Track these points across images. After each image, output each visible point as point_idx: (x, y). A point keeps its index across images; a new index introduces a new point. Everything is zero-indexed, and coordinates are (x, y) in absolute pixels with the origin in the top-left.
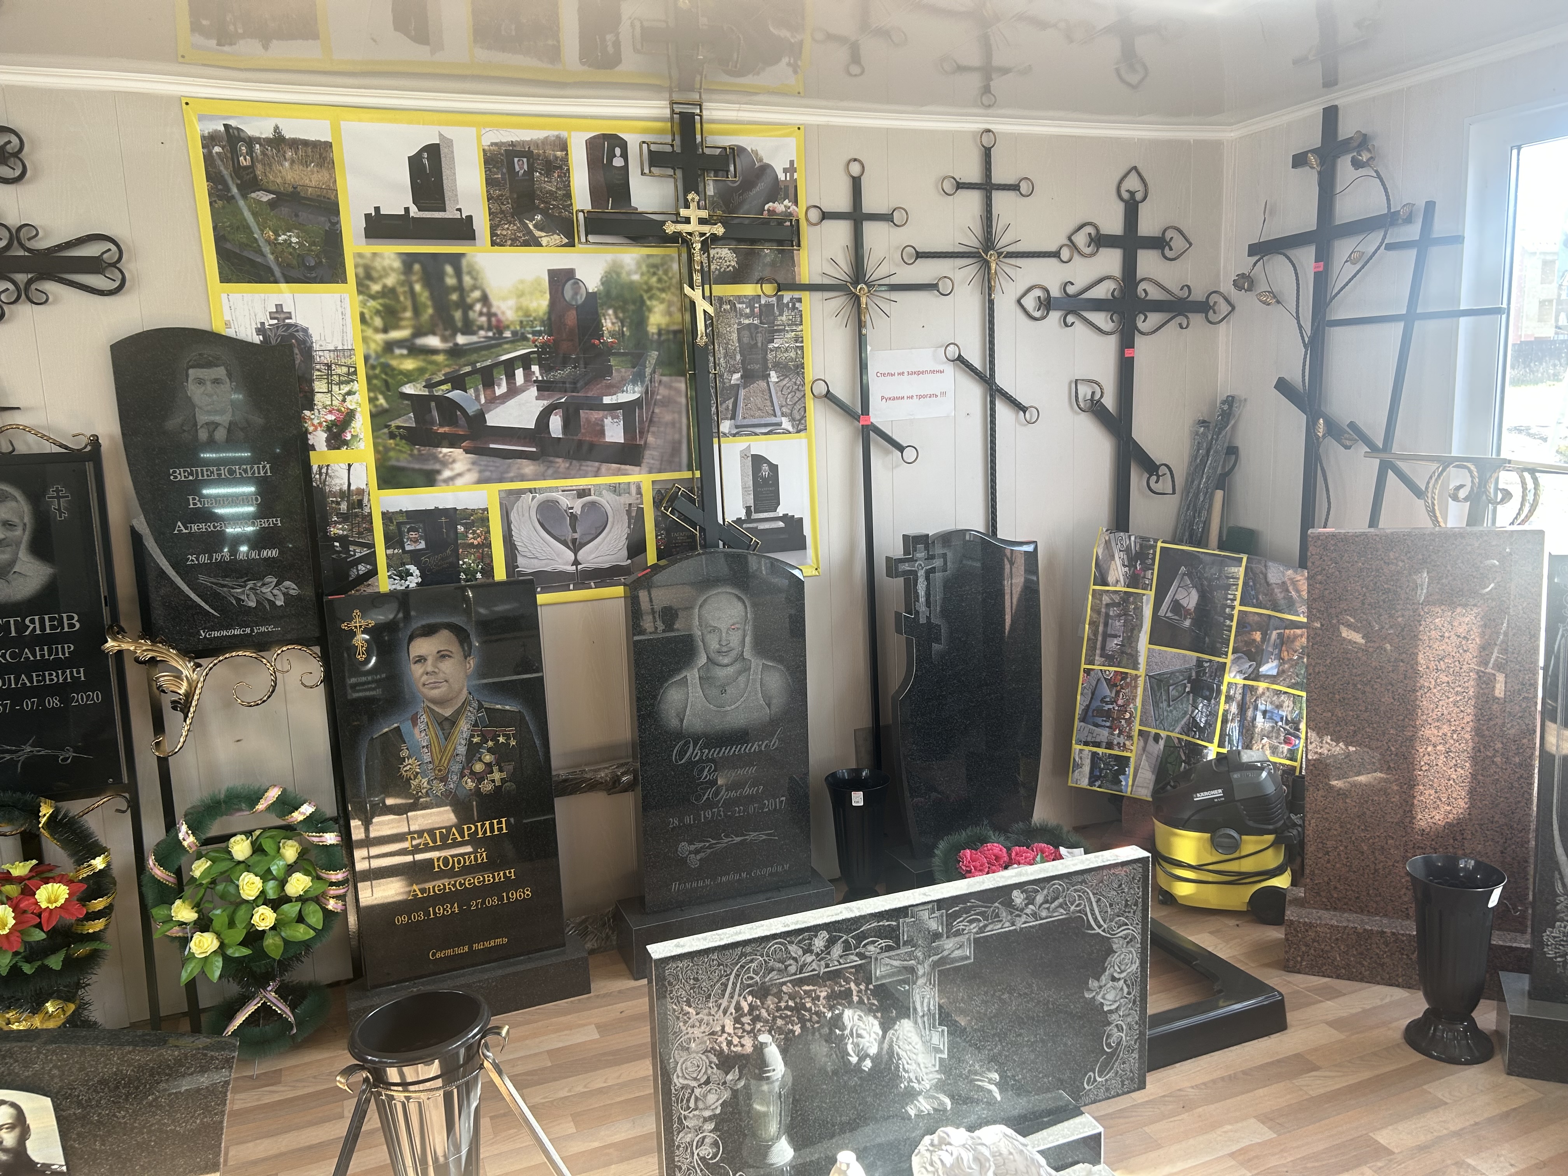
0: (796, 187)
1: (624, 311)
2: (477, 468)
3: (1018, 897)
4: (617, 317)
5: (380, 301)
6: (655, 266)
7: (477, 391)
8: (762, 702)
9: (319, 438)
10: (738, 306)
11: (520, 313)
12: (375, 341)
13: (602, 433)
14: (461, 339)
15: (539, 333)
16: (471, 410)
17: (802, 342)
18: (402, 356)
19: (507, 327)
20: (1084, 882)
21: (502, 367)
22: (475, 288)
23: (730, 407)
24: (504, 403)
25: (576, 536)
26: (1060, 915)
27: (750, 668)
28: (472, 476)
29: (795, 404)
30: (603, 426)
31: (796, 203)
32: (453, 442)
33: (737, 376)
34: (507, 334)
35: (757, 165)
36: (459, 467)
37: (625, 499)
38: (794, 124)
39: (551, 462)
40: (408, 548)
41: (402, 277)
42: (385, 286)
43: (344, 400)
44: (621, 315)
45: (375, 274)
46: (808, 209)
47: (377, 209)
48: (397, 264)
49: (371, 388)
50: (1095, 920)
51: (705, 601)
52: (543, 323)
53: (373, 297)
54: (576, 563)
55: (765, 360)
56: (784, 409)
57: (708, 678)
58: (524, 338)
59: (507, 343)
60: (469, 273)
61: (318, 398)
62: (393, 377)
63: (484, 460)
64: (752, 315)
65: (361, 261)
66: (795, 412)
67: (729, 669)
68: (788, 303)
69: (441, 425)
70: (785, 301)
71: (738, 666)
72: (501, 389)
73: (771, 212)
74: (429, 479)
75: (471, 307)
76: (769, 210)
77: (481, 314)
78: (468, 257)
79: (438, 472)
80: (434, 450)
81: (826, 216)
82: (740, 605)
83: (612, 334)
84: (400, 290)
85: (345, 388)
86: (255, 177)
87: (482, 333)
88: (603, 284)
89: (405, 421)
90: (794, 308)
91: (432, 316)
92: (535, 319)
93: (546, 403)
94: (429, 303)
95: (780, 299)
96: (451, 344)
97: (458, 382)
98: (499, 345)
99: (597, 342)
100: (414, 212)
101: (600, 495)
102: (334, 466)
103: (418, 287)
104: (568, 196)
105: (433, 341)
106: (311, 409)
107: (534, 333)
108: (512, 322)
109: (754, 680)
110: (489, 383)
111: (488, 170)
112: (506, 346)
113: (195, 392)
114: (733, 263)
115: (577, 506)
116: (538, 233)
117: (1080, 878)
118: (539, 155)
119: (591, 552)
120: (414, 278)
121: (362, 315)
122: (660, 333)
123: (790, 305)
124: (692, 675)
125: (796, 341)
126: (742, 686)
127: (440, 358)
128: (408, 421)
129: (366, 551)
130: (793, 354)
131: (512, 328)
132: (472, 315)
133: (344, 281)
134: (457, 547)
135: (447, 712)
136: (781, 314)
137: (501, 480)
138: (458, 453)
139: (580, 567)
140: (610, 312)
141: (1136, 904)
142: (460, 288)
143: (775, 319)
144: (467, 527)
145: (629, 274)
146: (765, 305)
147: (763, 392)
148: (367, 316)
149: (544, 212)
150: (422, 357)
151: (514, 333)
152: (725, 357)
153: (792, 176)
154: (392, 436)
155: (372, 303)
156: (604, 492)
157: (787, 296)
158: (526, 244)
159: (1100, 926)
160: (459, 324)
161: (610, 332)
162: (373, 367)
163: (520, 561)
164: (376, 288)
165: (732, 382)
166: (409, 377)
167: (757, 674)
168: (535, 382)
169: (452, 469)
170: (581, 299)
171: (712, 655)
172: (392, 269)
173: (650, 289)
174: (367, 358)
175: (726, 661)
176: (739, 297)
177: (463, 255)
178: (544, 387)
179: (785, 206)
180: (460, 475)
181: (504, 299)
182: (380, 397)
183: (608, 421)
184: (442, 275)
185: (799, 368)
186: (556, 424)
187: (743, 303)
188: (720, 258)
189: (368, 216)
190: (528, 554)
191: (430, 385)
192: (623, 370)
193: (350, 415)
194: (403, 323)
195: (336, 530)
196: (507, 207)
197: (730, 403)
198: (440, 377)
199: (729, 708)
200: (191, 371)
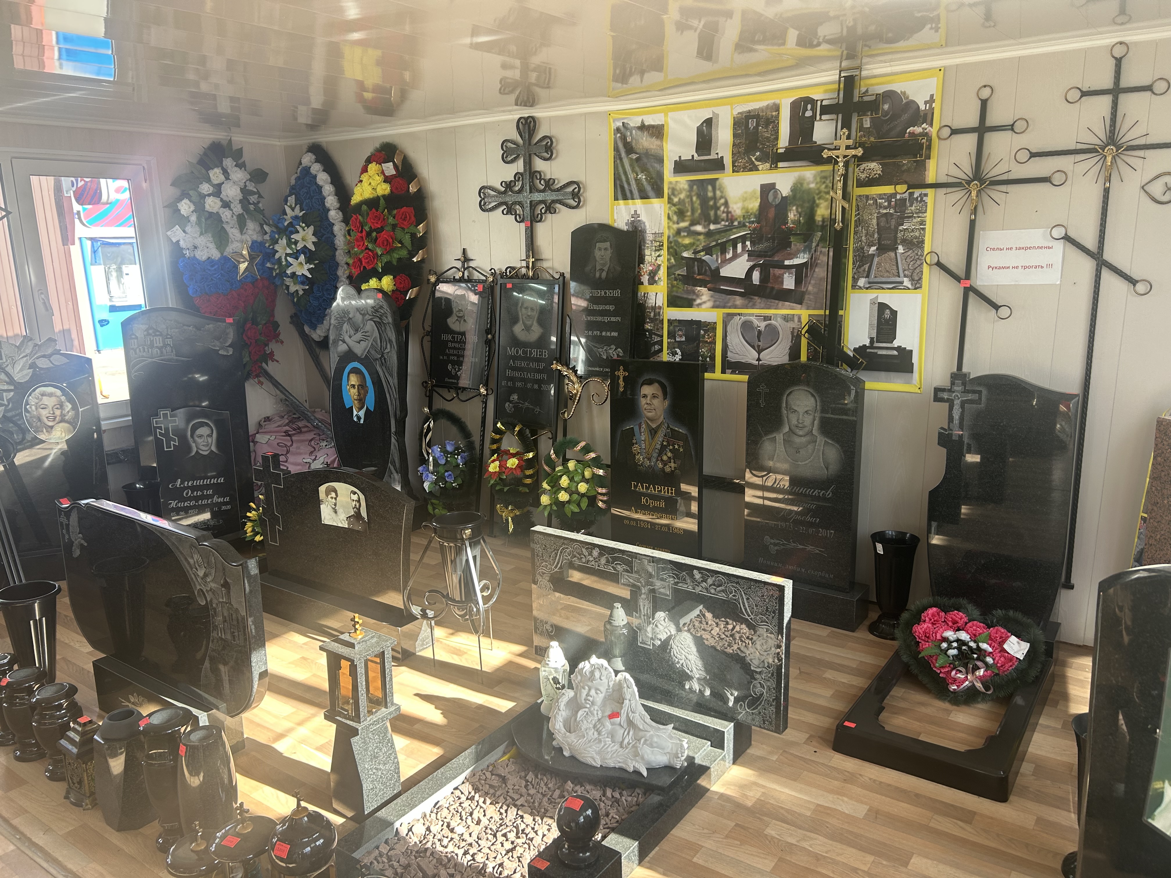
0: (933, 113)
1: (802, 206)
2: (713, 299)
3: (697, 575)
4: (797, 211)
5: (677, 207)
6: (825, 178)
7: (717, 256)
8: (822, 465)
9: (645, 279)
10: (879, 201)
11: (744, 211)
12: (673, 229)
13: (782, 283)
14: (712, 227)
15: (753, 222)
16: (713, 267)
17: (925, 225)
18: (684, 236)
19: (736, 219)
20: (737, 583)
21: (731, 243)
22: (721, 197)
23: (867, 270)
24: (730, 263)
25: (760, 343)
26: (722, 596)
27: (816, 441)
28: (709, 304)
29: (915, 269)
30: (783, 279)
31: (931, 125)
32: (703, 283)
33: (874, 248)
34: (736, 223)
35: (904, 101)
36: (704, 298)
37: (791, 325)
38: (937, 68)
39: (752, 299)
40: (677, 339)
41: (688, 193)
42: (680, 199)
43: (656, 260)
44: (800, 210)
45: (676, 193)
46: (940, 128)
47: (680, 157)
48: (686, 187)
49: (669, 253)
50: (746, 609)
51: (791, 392)
52: (755, 217)
53: (674, 205)
54: (759, 360)
55: (896, 238)
56: (906, 272)
57: (789, 441)
58: (745, 226)
59: (735, 228)
60: (719, 189)
61: (646, 257)
62: (679, 247)
63: (718, 295)
64: (889, 206)
65: (671, 186)
66: (915, 274)
67: (802, 438)
68: (917, 198)
69: (699, 274)
70: (915, 196)
71: (808, 438)
72: (729, 255)
73: (912, 134)
74: (689, 304)
75: (718, 208)
76: (909, 133)
77: (723, 212)
78: (720, 181)
79: (695, 300)
80: (694, 288)
81: (955, 132)
82: (813, 399)
83: (793, 222)
84: (687, 200)
85: (658, 253)
86: (632, 147)
87: (723, 223)
88: (792, 191)
89: (682, 272)
90: (922, 201)
91: (700, 214)
92: (751, 214)
93: (752, 263)
94: (699, 207)
95: (911, 194)
96: (707, 230)
97: (708, 250)
98: (731, 230)
99: (784, 227)
100: (696, 157)
101: (776, 321)
102: (650, 294)
103: (694, 199)
104: (777, 139)
105: (699, 228)
106: (643, 264)
107: (750, 222)
108: (739, 217)
109: (819, 450)
110: (724, 251)
111: (734, 129)
112: (734, 230)
113: (598, 254)
114: (879, 172)
115: (762, 325)
116: (757, 163)
117: (736, 580)
118: (763, 116)
119: (768, 354)
120: (693, 193)
121: (668, 214)
122: (823, 221)
123: (919, 199)
124: (779, 437)
125: (921, 224)
126: (810, 451)
127: (701, 237)
128: (683, 271)
129: (659, 339)
130: (917, 234)
131: (739, 220)
132: (719, 213)
133: (663, 197)
134: (699, 342)
135: (654, 426)
136: (911, 206)
137: (724, 307)
138: (704, 290)
139: (760, 362)
140: (794, 208)
141: (774, 612)
142: (714, 198)
143: (906, 209)
144: (706, 331)
145: (808, 184)
146: (900, 199)
147: (891, 260)
148: (671, 215)
149: (761, 150)
150: (693, 237)
151: (739, 223)
152: (866, 236)
153: (931, 106)
154: (676, 279)
155: (674, 208)
156: (779, 319)
157: (917, 193)
158: (751, 170)
159: (749, 616)
160: (712, 218)
161: (792, 221)
162: (671, 242)
163: (729, 353)
164: (676, 200)
165: (870, 252)
166: (686, 247)
167: (820, 446)
168: (747, 251)
169: (701, 299)
170: (778, 201)
171: (793, 428)
172: (684, 189)
173: (820, 192)
174: (669, 237)
175: (801, 433)
176: (880, 195)
177: (717, 179)
178: (751, 254)
179: (923, 128)
180: (704, 302)
181: (736, 203)
182: (672, 258)
183: (786, 276)
184: (706, 190)
185: (921, 243)
186: (756, 276)
187: (883, 199)
188: (870, 169)
189: (676, 161)
190: (734, 351)
191: (696, 252)
192: (798, 244)
193: (659, 266)
194: (686, 218)
195: (648, 326)
196: (742, 150)
197: (866, 267)
198: (700, 248)
199: (801, 463)
200: (597, 244)
